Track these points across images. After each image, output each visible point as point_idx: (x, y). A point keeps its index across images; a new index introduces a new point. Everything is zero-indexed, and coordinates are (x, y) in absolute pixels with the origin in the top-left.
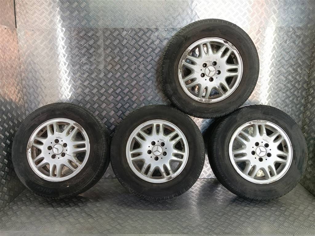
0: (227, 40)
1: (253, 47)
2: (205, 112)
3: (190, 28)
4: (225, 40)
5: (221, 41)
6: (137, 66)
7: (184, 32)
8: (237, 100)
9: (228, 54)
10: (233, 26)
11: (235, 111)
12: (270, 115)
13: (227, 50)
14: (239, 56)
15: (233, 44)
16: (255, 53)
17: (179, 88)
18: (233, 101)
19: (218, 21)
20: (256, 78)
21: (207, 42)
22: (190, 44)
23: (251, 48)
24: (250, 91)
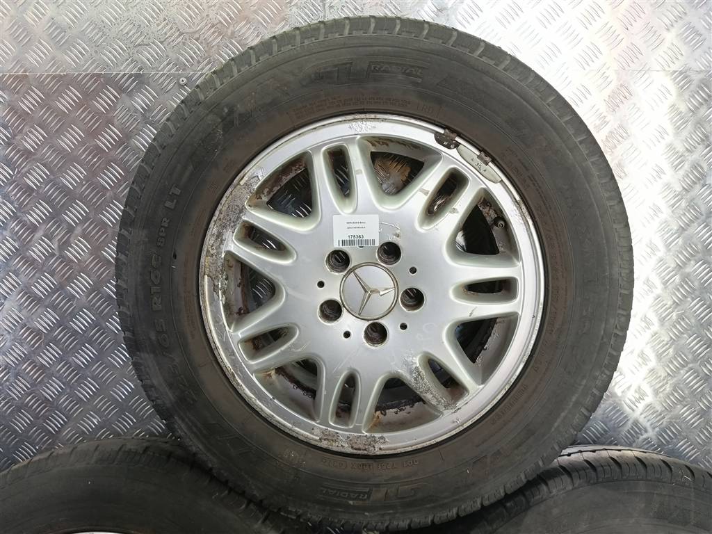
0: (453, 131)
1: (594, 171)
2: (351, 502)
3: (250, 64)
4: (442, 131)
5: (422, 135)
6: (59, 246)
7: (218, 83)
8: (517, 447)
9: (463, 203)
10: (480, 56)
11: (508, 497)
12: (697, 525)
13: (453, 184)
14: (523, 215)
15: (487, 154)
16: (610, 199)
17: (207, 376)
18: (498, 452)
19: (398, 27)
20: (616, 335)
21: (351, 140)
22: (256, 149)
23: (587, 174)
24: (588, 400)
